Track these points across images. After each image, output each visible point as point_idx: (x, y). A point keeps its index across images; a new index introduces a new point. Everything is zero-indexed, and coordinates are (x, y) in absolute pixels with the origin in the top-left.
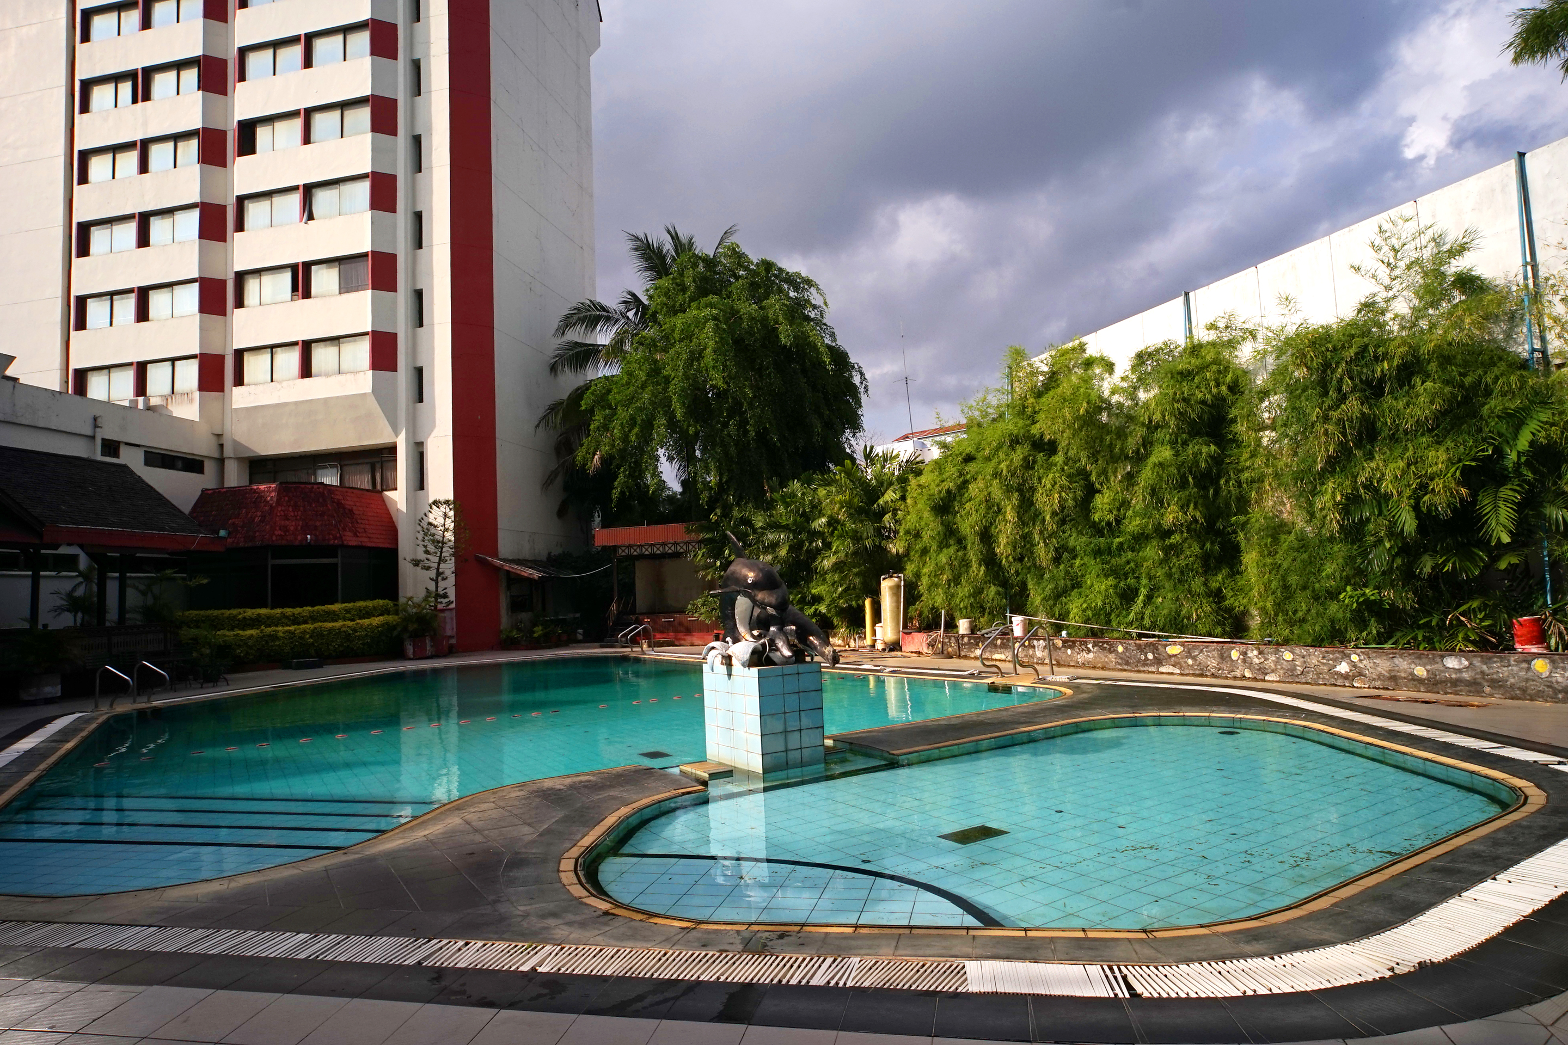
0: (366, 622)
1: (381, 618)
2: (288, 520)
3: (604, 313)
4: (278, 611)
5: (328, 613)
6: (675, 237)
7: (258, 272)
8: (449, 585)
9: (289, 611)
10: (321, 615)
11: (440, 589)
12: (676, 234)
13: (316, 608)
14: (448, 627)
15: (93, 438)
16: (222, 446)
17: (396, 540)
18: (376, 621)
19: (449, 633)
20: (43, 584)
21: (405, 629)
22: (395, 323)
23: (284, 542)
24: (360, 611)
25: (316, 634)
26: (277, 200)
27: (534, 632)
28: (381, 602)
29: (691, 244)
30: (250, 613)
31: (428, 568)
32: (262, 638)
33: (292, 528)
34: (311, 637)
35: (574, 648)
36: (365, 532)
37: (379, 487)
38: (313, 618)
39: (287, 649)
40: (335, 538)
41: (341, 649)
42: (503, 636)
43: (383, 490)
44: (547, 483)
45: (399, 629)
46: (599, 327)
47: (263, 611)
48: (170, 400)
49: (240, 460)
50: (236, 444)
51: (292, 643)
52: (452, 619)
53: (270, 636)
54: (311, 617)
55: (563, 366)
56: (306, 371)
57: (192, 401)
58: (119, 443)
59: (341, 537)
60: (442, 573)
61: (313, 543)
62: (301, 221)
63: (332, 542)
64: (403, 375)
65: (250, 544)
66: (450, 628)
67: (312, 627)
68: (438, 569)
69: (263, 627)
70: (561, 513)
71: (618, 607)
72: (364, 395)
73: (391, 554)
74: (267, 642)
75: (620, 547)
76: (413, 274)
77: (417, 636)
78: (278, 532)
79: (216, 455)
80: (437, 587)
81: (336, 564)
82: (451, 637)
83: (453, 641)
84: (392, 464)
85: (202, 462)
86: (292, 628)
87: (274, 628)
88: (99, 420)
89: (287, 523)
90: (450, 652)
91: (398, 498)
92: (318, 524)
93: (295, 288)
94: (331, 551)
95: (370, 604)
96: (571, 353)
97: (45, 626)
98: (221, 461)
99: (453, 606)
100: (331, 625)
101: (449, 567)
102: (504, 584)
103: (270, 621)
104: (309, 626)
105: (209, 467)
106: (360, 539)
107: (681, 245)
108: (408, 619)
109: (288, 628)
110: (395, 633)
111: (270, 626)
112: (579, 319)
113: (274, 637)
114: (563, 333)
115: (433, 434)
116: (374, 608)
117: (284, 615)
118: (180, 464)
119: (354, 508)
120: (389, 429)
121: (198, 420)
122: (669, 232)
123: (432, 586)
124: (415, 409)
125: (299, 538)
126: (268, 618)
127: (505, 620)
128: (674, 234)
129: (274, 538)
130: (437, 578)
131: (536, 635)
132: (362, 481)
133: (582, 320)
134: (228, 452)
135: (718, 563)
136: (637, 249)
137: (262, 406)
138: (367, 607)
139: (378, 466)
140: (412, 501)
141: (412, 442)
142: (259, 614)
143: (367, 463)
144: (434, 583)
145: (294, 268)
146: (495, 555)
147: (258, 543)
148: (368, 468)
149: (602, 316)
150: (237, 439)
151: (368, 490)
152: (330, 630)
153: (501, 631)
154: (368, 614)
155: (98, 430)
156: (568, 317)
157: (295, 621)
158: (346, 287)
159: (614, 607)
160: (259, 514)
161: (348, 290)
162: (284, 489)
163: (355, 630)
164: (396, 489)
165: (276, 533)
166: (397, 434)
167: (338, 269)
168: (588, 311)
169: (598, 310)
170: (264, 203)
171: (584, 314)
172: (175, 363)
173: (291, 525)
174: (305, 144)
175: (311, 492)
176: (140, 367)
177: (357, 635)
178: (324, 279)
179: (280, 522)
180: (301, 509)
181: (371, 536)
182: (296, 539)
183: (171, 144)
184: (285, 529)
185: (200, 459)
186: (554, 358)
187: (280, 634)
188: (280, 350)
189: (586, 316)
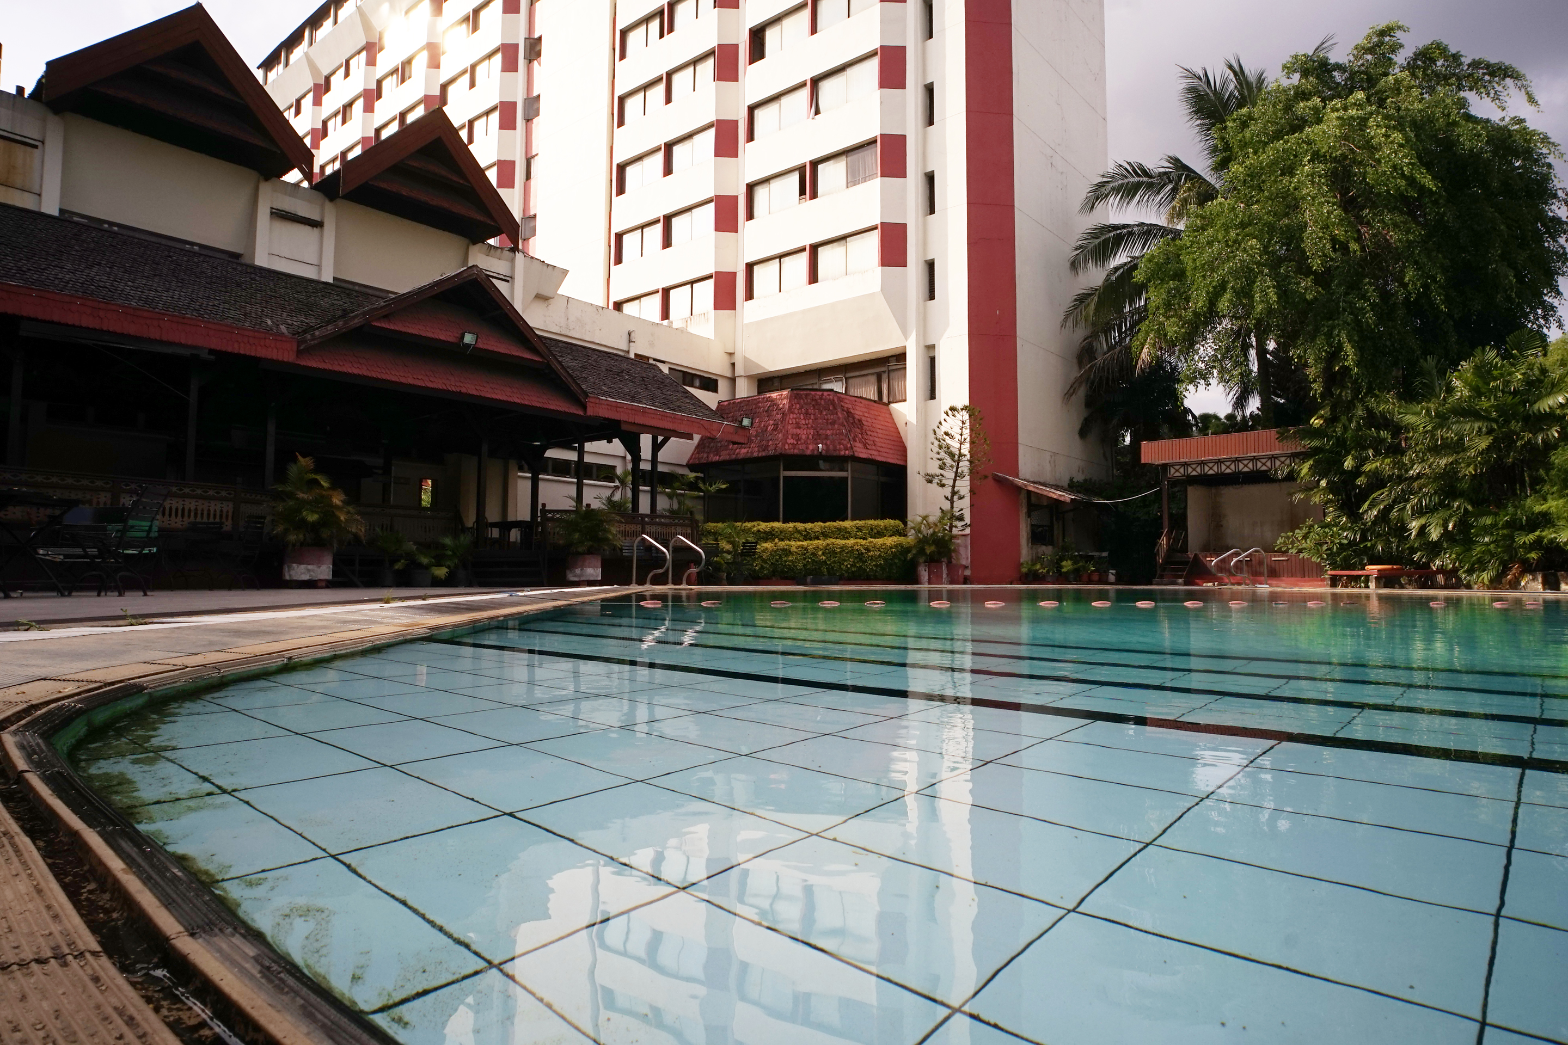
0: (879, 541)
1: (895, 538)
2: (800, 428)
3: (1145, 179)
4: (791, 525)
5: (839, 530)
6: (1239, 73)
7: (766, 181)
8: (964, 505)
9: (800, 526)
10: (832, 532)
11: (955, 510)
12: (1241, 67)
13: (828, 524)
14: (963, 554)
15: (627, 352)
16: (733, 364)
17: (906, 456)
18: (890, 541)
19: (964, 562)
21: (921, 551)
22: (905, 212)
23: (796, 451)
24: (872, 529)
25: (829, 552)
26: (785, 100)
27: (1062, 567)
28: (892, 522)
29: (1260, 80)
30: (764, 526)
31: (943, 486)
32: (776, 552)
33: (804, 437)
34: (823, 554)
36: (875, 445)
37: (885, 400)
38: (825, 534)
39: (800, 566)
40: (846, 449)
41: (855, 568)
42: (1024, 570)
43: (889, 403)
44: (1069, 394)
45: (914, 552)
46: (1137, 197)
47: (776, 525)
48: (689, 321)
50: (746, 360)
51: (805, 559)
52: (967, 546)
53: (784, 550)
54: (822, 533)
55: (1086, 262)
56: (813, 276)
57: (708, 319)
58: (648, 358)
59: (852, 448)
60: (957, 492)
61: (824, 453)
62: (808, 118)
63: (842, 453)
64: (913, 270)
65: (764, 454)
66: (965, 556)
67: (825, 543)
68: (954, 487)
69: (776, 540)
70: (1083, 433)
71: (1168, 540)
72: (872, 295)
73: (901, 472)
74: (781, 557)
75: (1172, 465)
76: (924, 155)
77: (933, 561)
79: (729, 374)
80: (952, 507)
81: (845, 479)
82: (966, 567)
83: (968, 570)
84: (902, 372)
85: (717, 381)
86: (805, 543)
87: (787, 542)
88: (632, 335)
89: (798, 431)
90: (966, 581)
91: (907, 409)
92: (829, 432)
93: (802, 192)
94: (841, 463)
95: (881, 523)
96: (1097, 241)
97: (588, 505)
98: (733, 380)
99: (968, 531)
100: (843, 542)
101: (964, 486)
102: (1024, 510)
103: (783, 535)
104: (821, 543)
105: (722, 385)
106: (870, 452)
107: (1249, 84)
108: (922, 542)
109: (801, 543)
110: (910, 556)
111: (782, 540)
112: (1113, 189)
113: (787, 552)
114: (1092, 207)
115: (946, 335)
116: (886, 528)
117: (797, 530)
118: (697, 383)
119: (863, 418)
120: (897, 333)
121: (712, 337)
122: (1231, 67)
123: (946, 505)
124: (925, 307)
125: (811, 447)
126: (781, 532)
127: (1025, 552)
128: (1237, 68)
129: (787, 447)
130: (952, 497)
131: (1064, 570)
132: (868, 391)
133: (1117, 190)
134: (739, 371)
135: (1323, 483)
137: (772, 319)
138: (879, 526)
139: (885, 377)
140: (923, 414)
141: (922, 345)
142: (772, 528)
143: (873, 374)
144: (949, 503)
145: (801, 169)
146: (1017, 476)
147: (771, 453)
148: (873, 379)
149: (1143, 183)
150: (747, 356)
151: (875, 401)
152: (843, 548)
153: (1022, 564)
154: (880, 534)
155: (631, 344)
156: (1101, 185)
157: (807, 536)
158: (853, 179)
159: (1164, 541)
160: (771, 422)
161: (855, 183)
162: (794, 397)
163: (868, 550)
164: (905, 400)
165: (789, 441)
166: (906, 335)
167: (845, 162)
168: (1126, 177)
169: (1138, 175)
170: (773, 108)
171: (1121, 182)
172: (695, 285)
173: (803, 433)
174: (812, 34)
175: (821, 399)
176: (666, 292)
177: (870, 554)
178: (831, 175)
179: (792, 430)
180: (812, 417)
181: (881, 449)
182: (807, 448)
183: (692, 68)
184: (797, 437)
185: (715, 377)
186: (1076, 249)
187: (793, 549)
188: (785, 260)
189: (1123, 184)
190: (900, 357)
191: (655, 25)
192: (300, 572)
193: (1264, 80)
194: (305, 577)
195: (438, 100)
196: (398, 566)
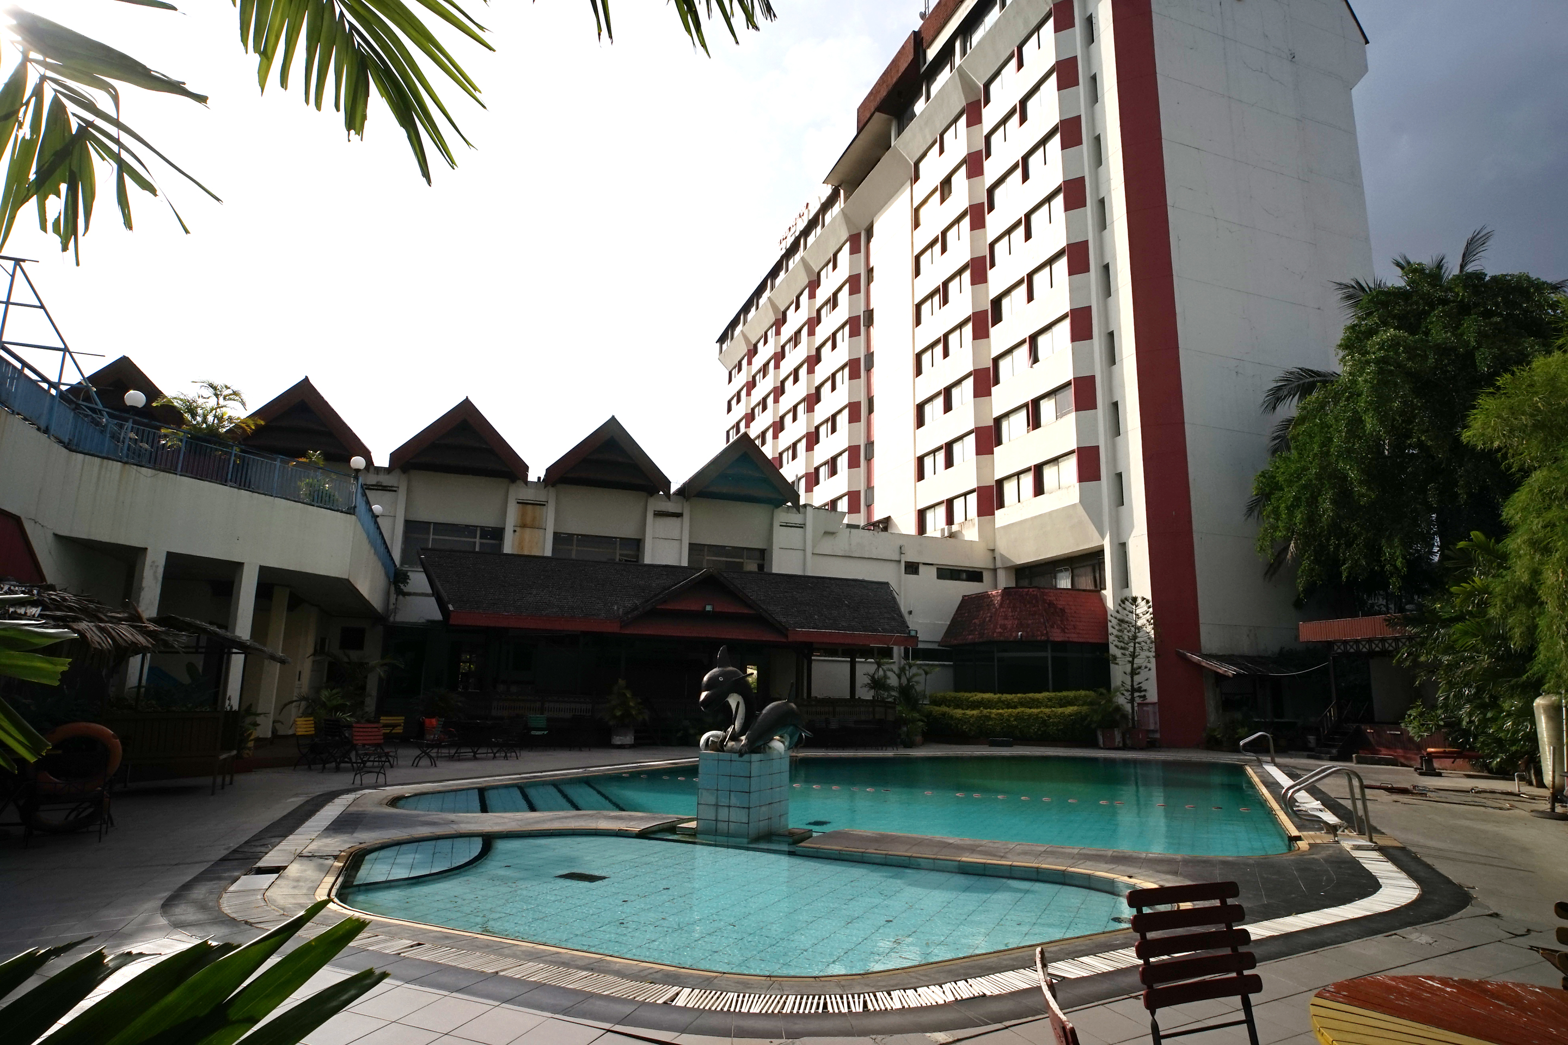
0: (1062, 710)
1: (1076, 708)
2: (1007, 619)
3: (1319, 378)
4: (998, 696)
5: (1033, 700)
7: (1008, 414)
9: (1005, 697)
10: (1029, 702)
11: (1135, 684)
14: (1152, 720)
15: (900, 561)
16: (993, 559)
17: (1107, 635)
18: (1070, 710)
19: (1152, 727)
20: (858, 666)
22: (1097, 439)
23: (1002, 639)
24: (1061, 700)
25: (1018, 717)
26: (1015, 353)
28: (1084, 693)
30: (979, 696)
32: (980, 718)
33: (1009, 626)
34: (1015, 720)
35: (1296, 757)
36: (1073, 629)
38: (1022, 704)
39: (998, 729)
40: (1042, 635)
41: (1040, 733)
43: (1097, 589)
48: (964, 526)
49: (1008, 569)
50: (1002, 556)
51: (1002, 723)
52: (1155, 713)
53: (986, 716)
54: (1019, 703)
56: (1039, 489)
57: (974, 525)
58: (918, 563)
59: (1049, 634)
60: (1137, 667)
61: (1024, 639)
62: (1029, 366)
63: (1040, 638)
64: (1105, 482)
65: (981, 640)
66: (1153, 722)
67: (1018, 711)
68: (1131, 663)
71: (1338, 713)
72: (1074, 506)
73: (1104, 649)
74: (984, 722)
76: (1110, 389)
77: (1107, 727)
78: (999, 630)
79: (992, 567)
80: (1132, 681)
81: (1045, 659)
82: (1154, 731)
83: (1158, 736)
84: (1103, 565)
85: (981, 573)
86: (1003, 711)
87: (991, 710)
88: (905, 547)
89: (1006, 622)
90: (1152, 745)
91: (1108, 593)
92: (1030, 622)
93: (1029, 423)
94: (1042, 645)
95: (1074, 694)
97: (859, 698)
98: (995, 570)
99: (1155, 700)
100: (1033, 711)
104: (1016, 711)
105: (987, 576)
106: (1067, 635)
110: (1088, 723)
111: (988, 709)
112: (1290, 391)
113: (988, 718)
115: (1132, 535)
117: (1001, 700)
118: (964, 576)
119: (1067, 607)
120: (1096, 534)
121: (977, 539)
123: (1128, 680)
124: (1117, 513)
125: (1014, 634)
126: (989, 701)
127: (1211, 718)
129: (995, 635)
130: (1132, 672)
132: (1086, 583)
134: (999, 564)
136: (1349, 297)
137: (1016, 523)
138: (1068, 697)
139: (1097, 568)
140: (1118, 598)
141: (1114, 543)
142: (982, 698)
143: (1090, 565)
144: (1129, 677)
145: (1026, 405)
146: (1197, 649)
147: (985, 639)
148: (1089, 570)
149: (1317, 382)
150: (1003, 552)
151: (1090, 591)
152: (1030, 715)
153: (1207, 729)
154: (1069, 703)
155: (904, 555)
156: (1279, 389)
157: (1009, 705)
158: (1059, 414)
159: (1331, 712)
160: (989, 615)
161: (1061, 417)
163: (1049, 717)
164: (1106, 588)
165: (997, 630)
166: (1103, 537)
167: (1054, 400)
168: (1301, 379)
169: (1311, 376)
170: (1008, 359)
171: (1297, 384)
172: (968, 496)
173: (1009, 623)
174: (1029, 301)
175: (1027, 594)
176: (950, 503)
177: (1051, 720)
178: (1047, 408)
179: (1001, 622)
180: (1018, 610)
181: (1081, 632)
182: (1011, 635)
183: (958, 331)
184: (1004, 627)
185: (980, 570)
186: (1275, 439)
187: (993, 716)
188: (1022, 476)
189: (1299, 385)
190: (1098, 554)
191: (936, 298)
192: (617, 740)
193: (1442, 265)
194: (619, 743)
195: (814, 358)
196: (679, 734)
